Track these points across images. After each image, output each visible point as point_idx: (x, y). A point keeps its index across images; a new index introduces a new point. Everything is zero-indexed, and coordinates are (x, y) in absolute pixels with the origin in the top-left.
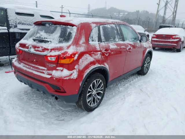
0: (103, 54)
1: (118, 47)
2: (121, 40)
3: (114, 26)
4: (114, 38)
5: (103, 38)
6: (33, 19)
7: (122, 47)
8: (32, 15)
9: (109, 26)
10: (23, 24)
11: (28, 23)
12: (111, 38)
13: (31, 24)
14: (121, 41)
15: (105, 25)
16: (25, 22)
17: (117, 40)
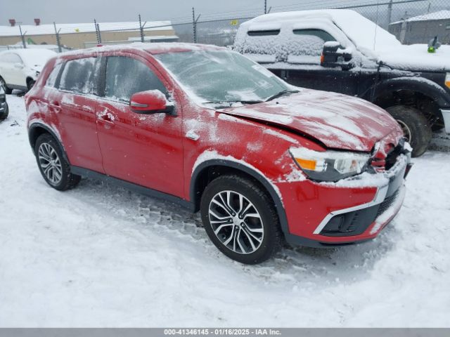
0: (51, 109)
1: (76, 105)
2: (96, 92)
3: (92, 60)
4: (82, 85)
5: (62, 82)
6: (275, 39)
7: (85, 107)
8: (276, 32)
9: (82, 62)
10: (253, 52)
11: (262, 49)
12: (75, 86)
13: (266, 52)
14: (94, 94)
15: (77, 59)
16: (256, 49)
17: (86, 90)
